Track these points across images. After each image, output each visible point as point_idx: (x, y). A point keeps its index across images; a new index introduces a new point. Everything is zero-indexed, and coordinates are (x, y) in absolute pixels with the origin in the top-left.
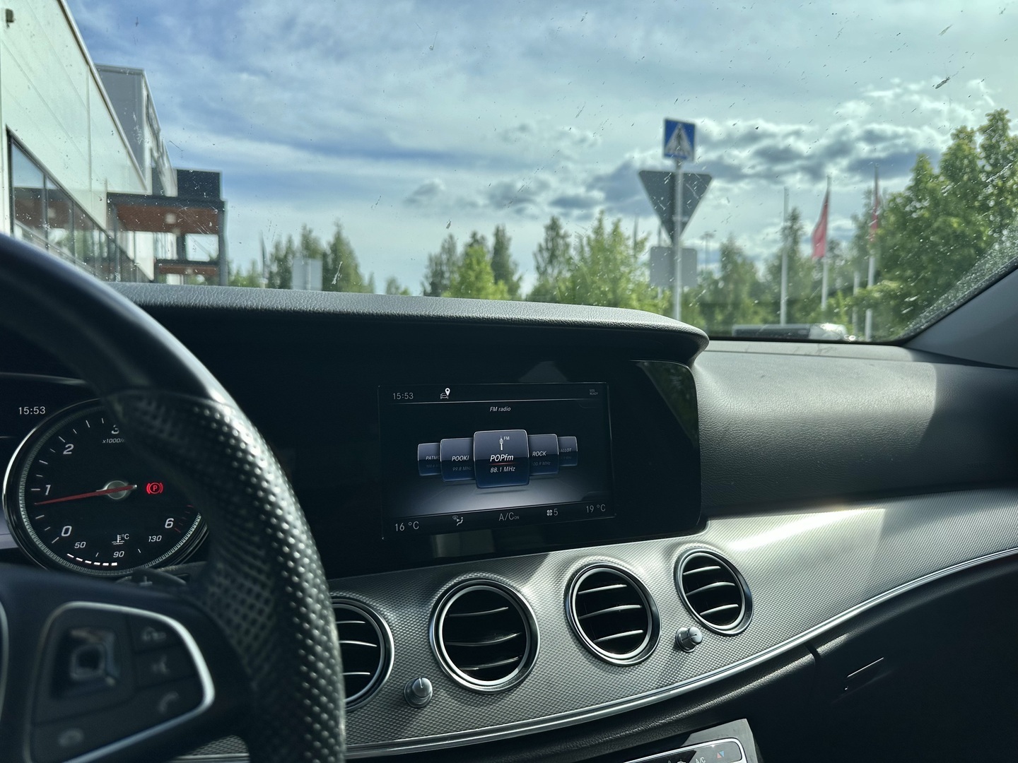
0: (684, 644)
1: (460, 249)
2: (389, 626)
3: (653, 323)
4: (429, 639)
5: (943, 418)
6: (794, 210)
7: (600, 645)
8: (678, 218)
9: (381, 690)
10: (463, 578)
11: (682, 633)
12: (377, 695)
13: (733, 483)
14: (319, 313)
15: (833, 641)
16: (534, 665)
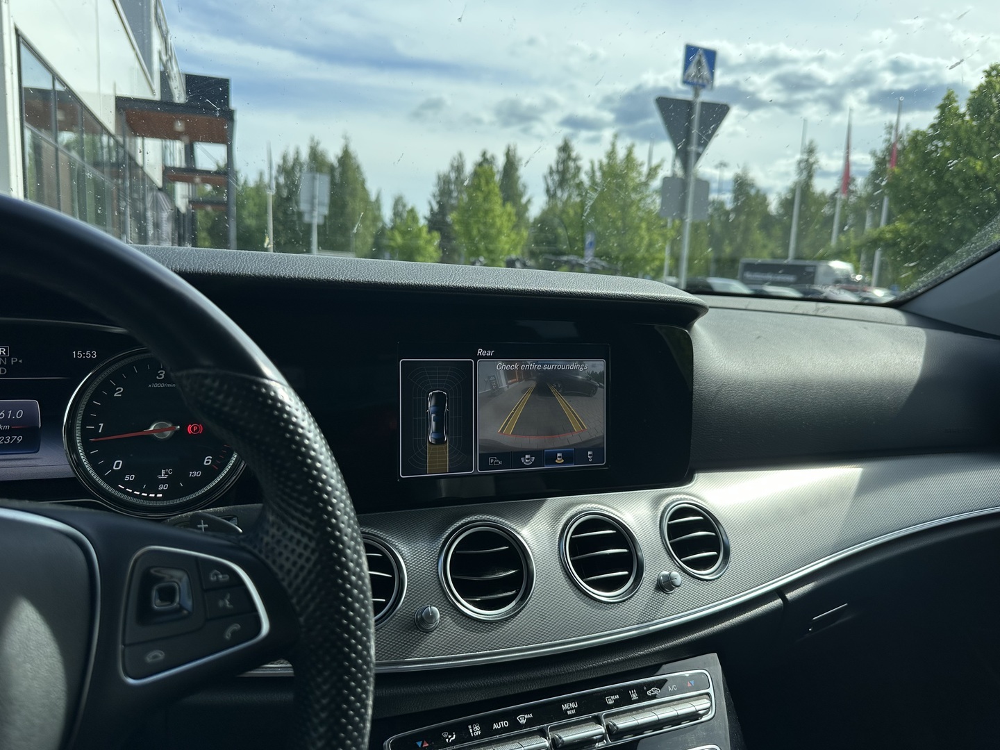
0: (665, 586)
2: (403, 559)
4: (438, 569)
6: (811, 142)
7: (588, 583)
8: (693, 148)
9: (395, 615)
10: (469, 519)
11: (663, 576)
12: (391, 619)
15: (801, 588)
16: (530, 599)
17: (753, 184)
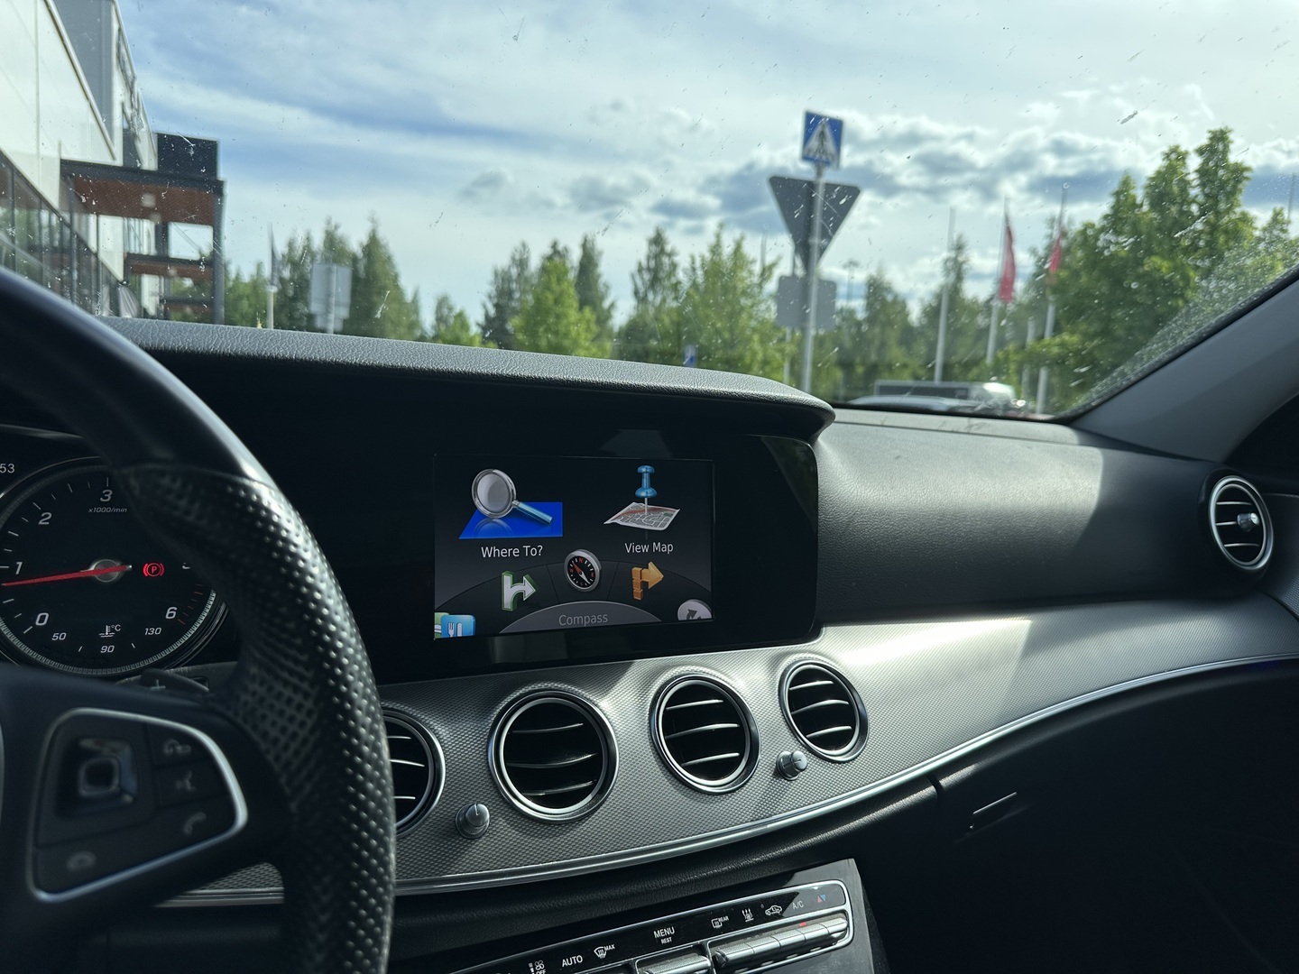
0: (786, 770)
1: (535, 263)
2: (440, 743)
3: (770, 394)
4: (487, 759)
5: (1105, 515)
6: (960, 237)
7: (687, 769)
8: (816, 241)
9: (428, 817)
10: (530, 688)
11: (784, 758)
12: (423, 822)
13: (854, 584)
14: (367, 366)
15: (959, 772)
16: (611, 791)
17: (890, 288)
